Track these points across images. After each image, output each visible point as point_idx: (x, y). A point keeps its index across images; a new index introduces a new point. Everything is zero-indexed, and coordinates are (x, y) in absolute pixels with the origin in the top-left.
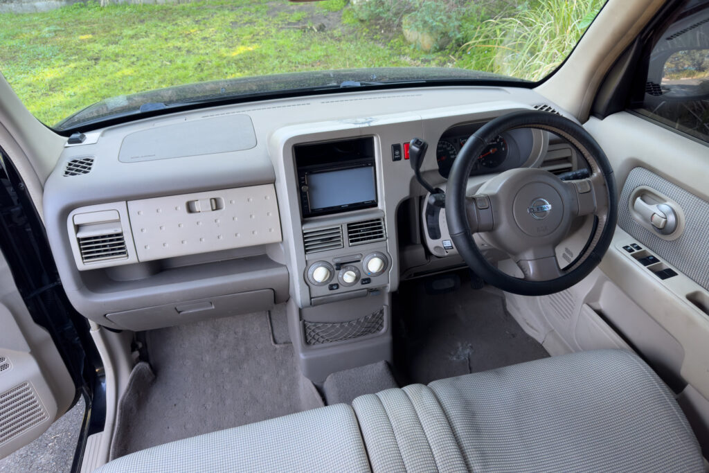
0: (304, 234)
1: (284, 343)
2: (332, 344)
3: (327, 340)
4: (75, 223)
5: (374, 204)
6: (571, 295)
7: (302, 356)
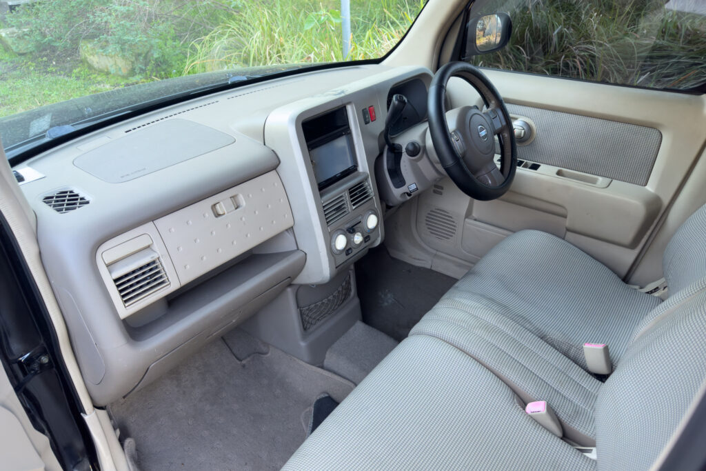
0: (324, 207)
1: (249, 356)
2: (322, 321)
3: (318, 320)
4: (107, 263)
5: (354, 168)
6: (451, 217)
7: (303, 344)
